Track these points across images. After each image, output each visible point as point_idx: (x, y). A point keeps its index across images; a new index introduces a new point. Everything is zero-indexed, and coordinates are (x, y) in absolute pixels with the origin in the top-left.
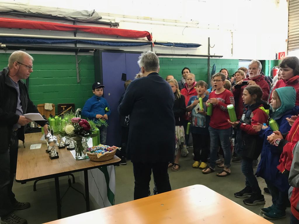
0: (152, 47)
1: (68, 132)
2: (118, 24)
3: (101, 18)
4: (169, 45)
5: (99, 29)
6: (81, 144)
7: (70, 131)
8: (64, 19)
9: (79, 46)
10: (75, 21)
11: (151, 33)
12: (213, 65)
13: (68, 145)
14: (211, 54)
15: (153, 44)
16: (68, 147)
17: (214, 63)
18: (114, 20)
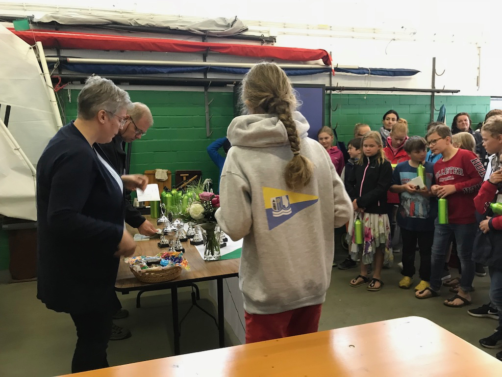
0: (330, 76)
1: (194, 215)
2: (275, 39)
3: (247, 30)
4: (360, 71)
5: (243, 47)
6: (214, 236)
7: (197, 214)
8: (188, 33)
9: (210, 76)
10: (205, 35)
11: (331, 52)
12: (441, 106)
13: (192, 237)
14: (437, 87)
15: (334, 71)
16: (192, 240)
17: (442, 104)
18: (268, 32)
